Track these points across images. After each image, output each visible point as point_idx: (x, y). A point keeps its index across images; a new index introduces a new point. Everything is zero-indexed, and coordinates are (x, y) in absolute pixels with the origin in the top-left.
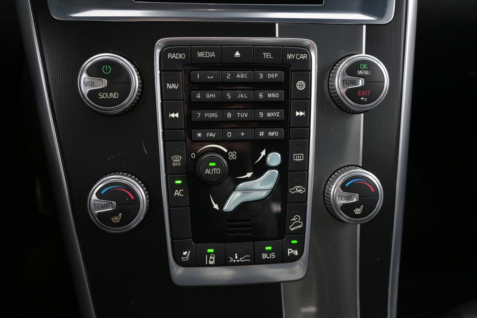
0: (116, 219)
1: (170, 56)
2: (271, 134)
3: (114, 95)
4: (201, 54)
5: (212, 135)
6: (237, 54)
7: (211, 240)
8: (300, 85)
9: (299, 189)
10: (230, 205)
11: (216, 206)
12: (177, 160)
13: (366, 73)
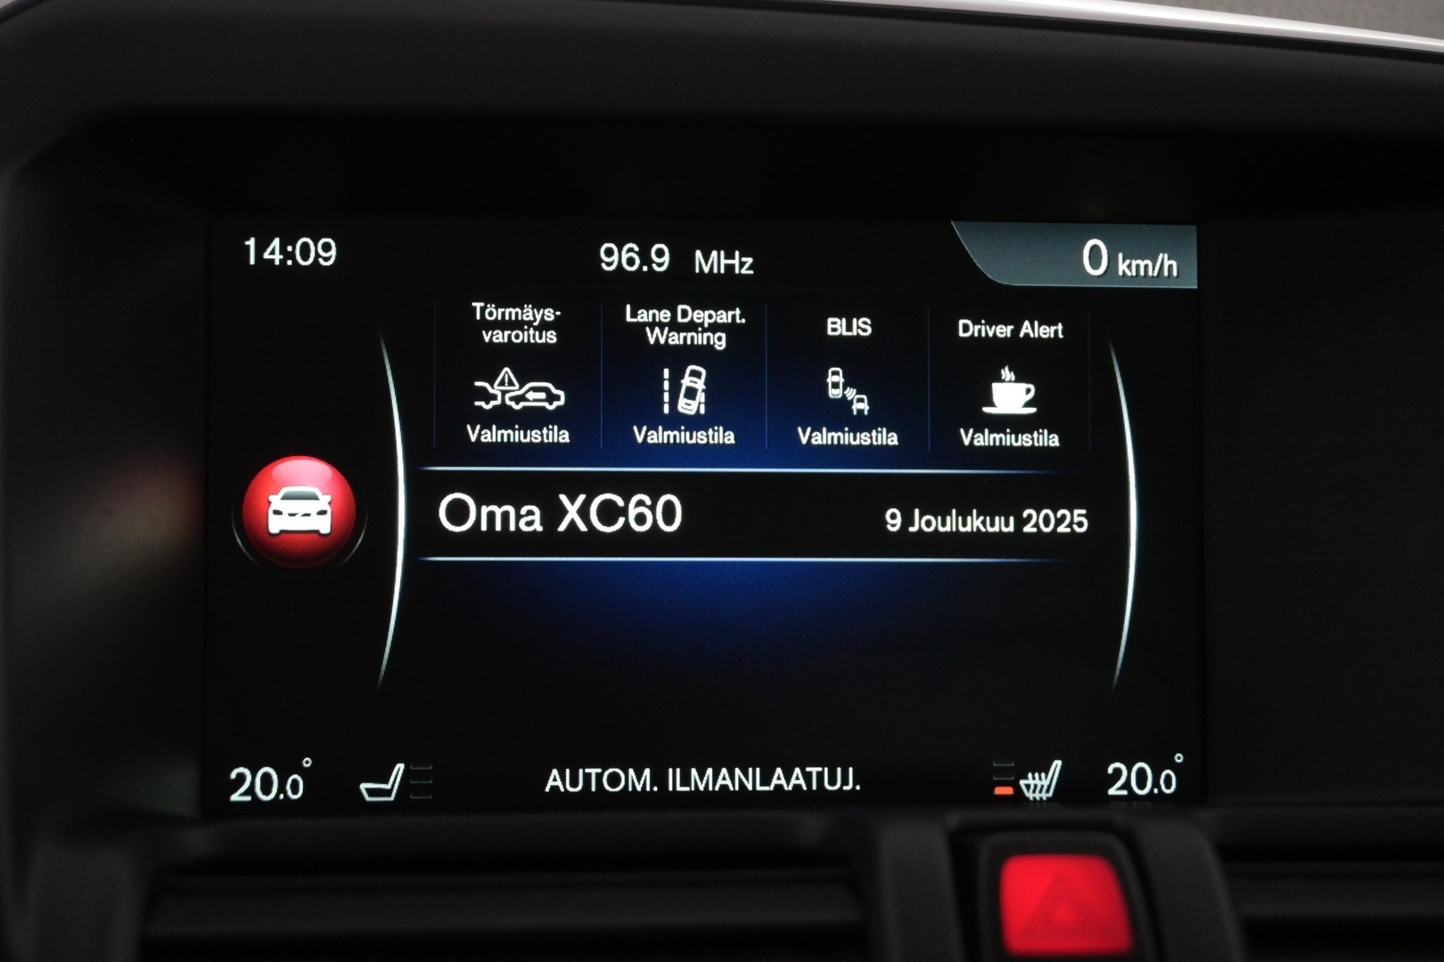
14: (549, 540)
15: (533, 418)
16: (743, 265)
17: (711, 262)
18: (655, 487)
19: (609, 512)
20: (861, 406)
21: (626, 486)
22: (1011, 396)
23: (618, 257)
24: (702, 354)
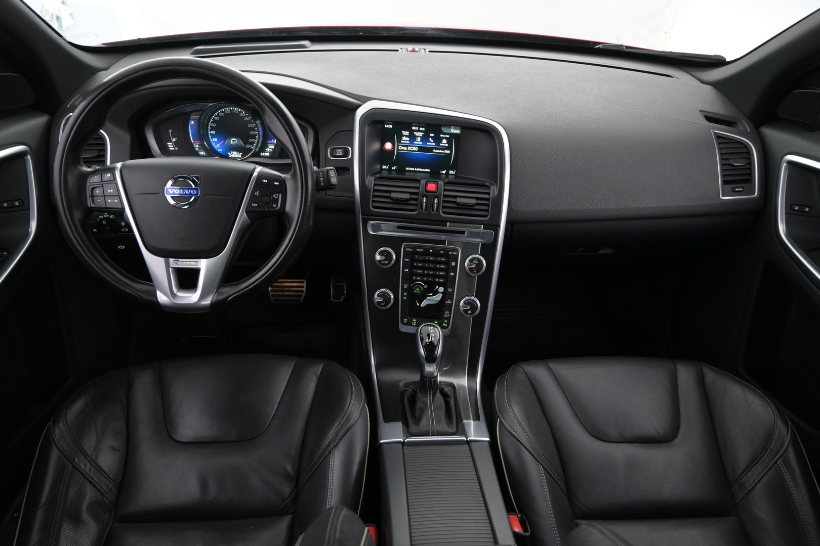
0: (383, 304)
1: (407, 249)
2: (441, 280)
3: (386, 262)
4: (418, 250)
5: (419, 278)
6: (431, 251)
7: (415, 317)
8: (453, 264)
9: (449, 302)
10: (423, 304)
11: (418, 304)
12: (406, 286)
13: (477, 262)
14: (407, 150)
15: (406, 141)
16: (424, 129)
17: (421, 129)
18: (416, 147)
19: (412, 148)
20: (432, 141)
21: (413, 146)
22: (444, 141)
23: (414, 128)
24: (420, 136)
